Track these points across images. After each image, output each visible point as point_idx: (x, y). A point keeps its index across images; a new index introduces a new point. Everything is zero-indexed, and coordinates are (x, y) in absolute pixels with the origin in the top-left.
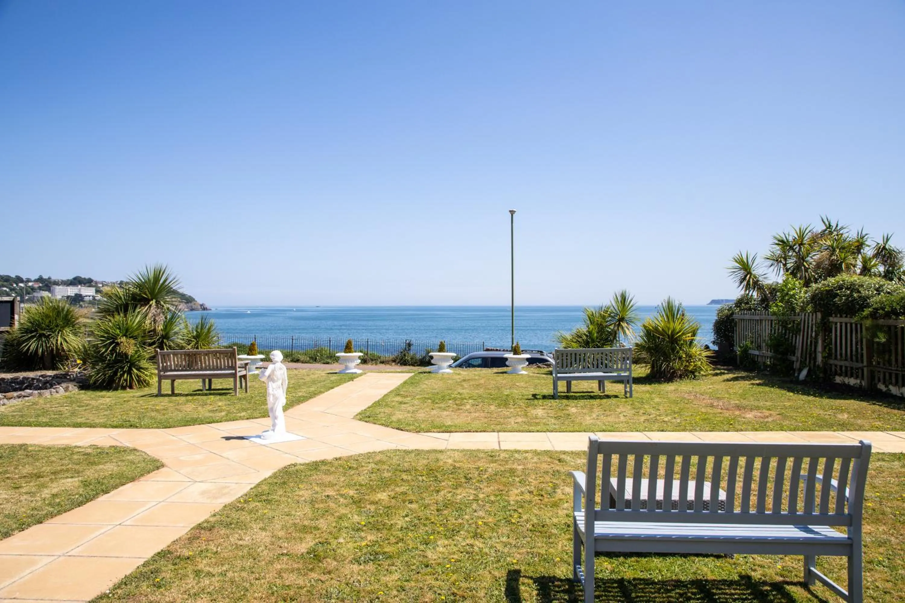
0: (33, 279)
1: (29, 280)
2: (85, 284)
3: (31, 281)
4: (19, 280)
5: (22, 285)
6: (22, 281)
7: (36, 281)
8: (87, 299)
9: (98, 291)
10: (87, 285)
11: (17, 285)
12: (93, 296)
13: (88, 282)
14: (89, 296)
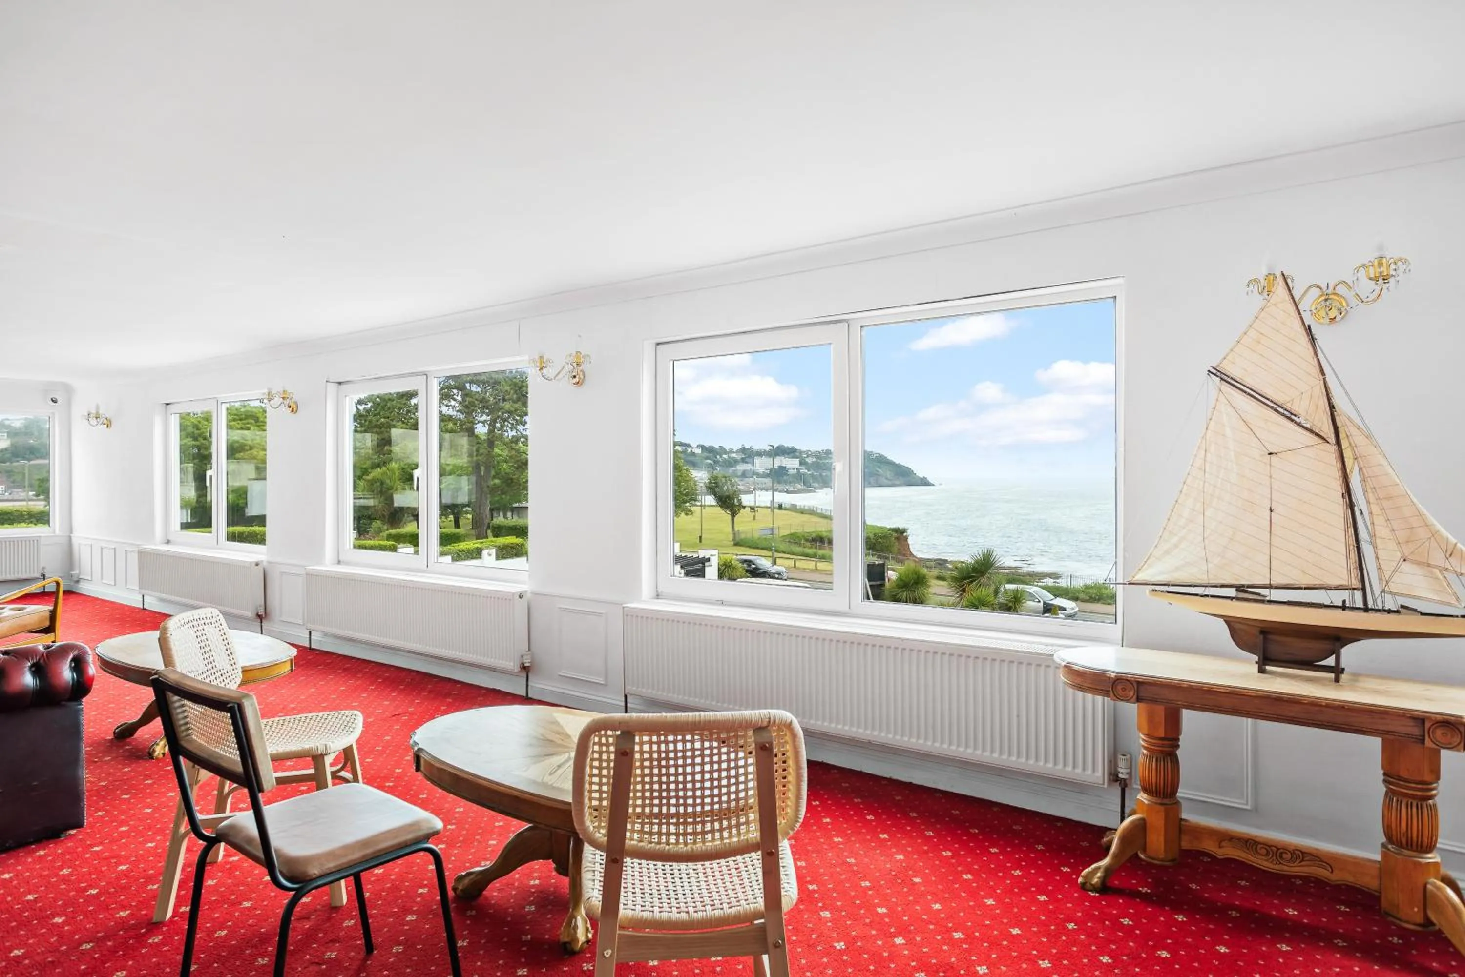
0: (735, 450)
1: (731, 451)
2: (788, 454)
3: (734, 452)
4: (722, 450)
5: (725, 456)
6: (726, 453)
7: (738, 451)
8: (791, 472)
9: (801, 464)
10: (792, 455)
11: (721, 457)
12: (797, 469)
13: (791, 452)
14: (794, 469)
